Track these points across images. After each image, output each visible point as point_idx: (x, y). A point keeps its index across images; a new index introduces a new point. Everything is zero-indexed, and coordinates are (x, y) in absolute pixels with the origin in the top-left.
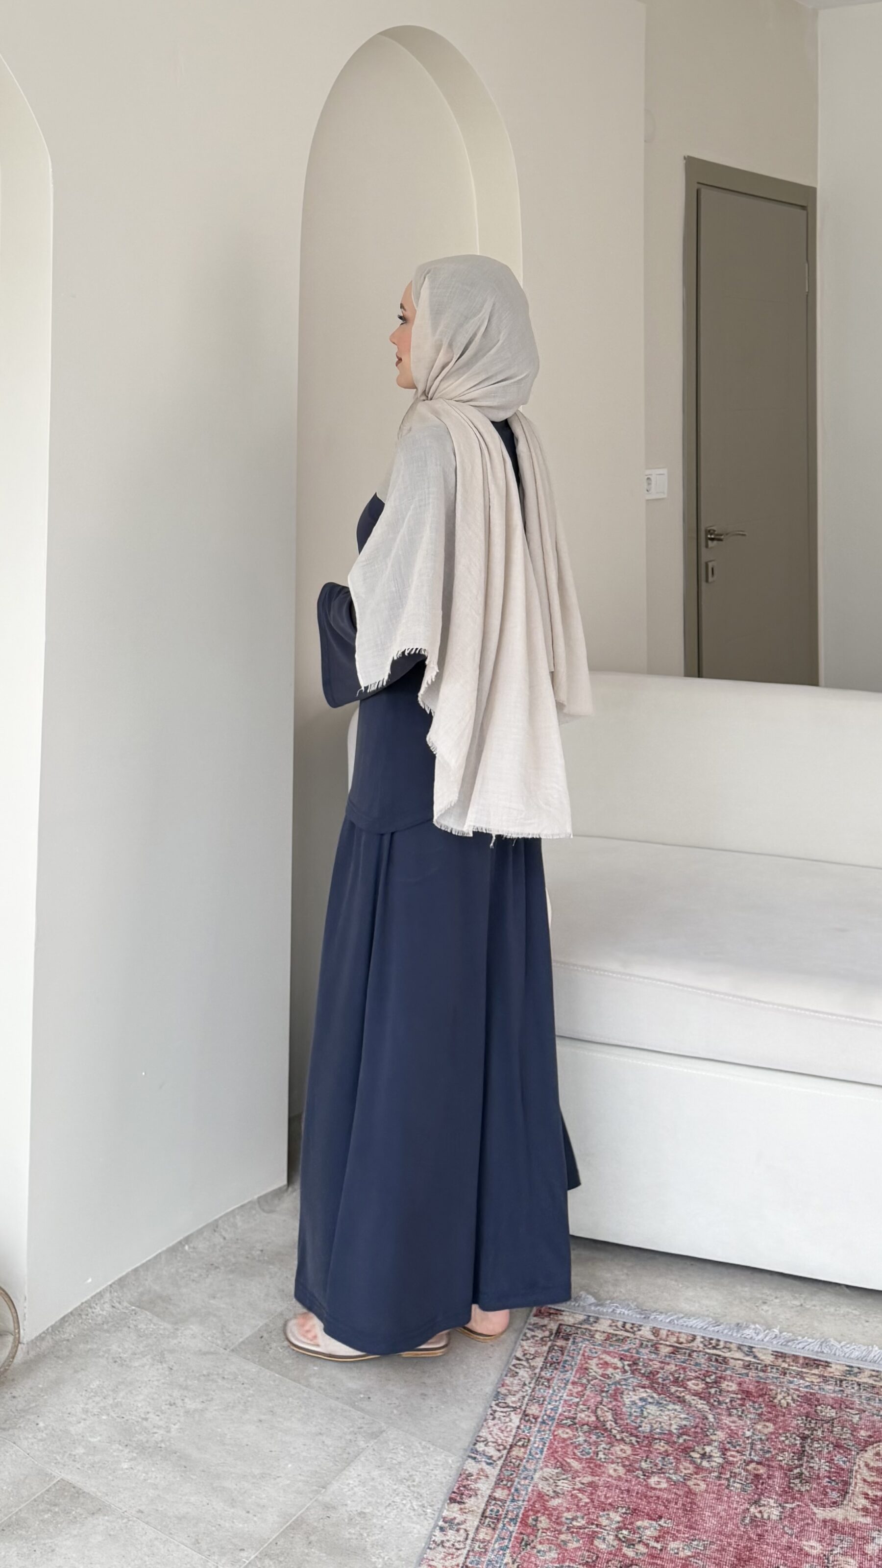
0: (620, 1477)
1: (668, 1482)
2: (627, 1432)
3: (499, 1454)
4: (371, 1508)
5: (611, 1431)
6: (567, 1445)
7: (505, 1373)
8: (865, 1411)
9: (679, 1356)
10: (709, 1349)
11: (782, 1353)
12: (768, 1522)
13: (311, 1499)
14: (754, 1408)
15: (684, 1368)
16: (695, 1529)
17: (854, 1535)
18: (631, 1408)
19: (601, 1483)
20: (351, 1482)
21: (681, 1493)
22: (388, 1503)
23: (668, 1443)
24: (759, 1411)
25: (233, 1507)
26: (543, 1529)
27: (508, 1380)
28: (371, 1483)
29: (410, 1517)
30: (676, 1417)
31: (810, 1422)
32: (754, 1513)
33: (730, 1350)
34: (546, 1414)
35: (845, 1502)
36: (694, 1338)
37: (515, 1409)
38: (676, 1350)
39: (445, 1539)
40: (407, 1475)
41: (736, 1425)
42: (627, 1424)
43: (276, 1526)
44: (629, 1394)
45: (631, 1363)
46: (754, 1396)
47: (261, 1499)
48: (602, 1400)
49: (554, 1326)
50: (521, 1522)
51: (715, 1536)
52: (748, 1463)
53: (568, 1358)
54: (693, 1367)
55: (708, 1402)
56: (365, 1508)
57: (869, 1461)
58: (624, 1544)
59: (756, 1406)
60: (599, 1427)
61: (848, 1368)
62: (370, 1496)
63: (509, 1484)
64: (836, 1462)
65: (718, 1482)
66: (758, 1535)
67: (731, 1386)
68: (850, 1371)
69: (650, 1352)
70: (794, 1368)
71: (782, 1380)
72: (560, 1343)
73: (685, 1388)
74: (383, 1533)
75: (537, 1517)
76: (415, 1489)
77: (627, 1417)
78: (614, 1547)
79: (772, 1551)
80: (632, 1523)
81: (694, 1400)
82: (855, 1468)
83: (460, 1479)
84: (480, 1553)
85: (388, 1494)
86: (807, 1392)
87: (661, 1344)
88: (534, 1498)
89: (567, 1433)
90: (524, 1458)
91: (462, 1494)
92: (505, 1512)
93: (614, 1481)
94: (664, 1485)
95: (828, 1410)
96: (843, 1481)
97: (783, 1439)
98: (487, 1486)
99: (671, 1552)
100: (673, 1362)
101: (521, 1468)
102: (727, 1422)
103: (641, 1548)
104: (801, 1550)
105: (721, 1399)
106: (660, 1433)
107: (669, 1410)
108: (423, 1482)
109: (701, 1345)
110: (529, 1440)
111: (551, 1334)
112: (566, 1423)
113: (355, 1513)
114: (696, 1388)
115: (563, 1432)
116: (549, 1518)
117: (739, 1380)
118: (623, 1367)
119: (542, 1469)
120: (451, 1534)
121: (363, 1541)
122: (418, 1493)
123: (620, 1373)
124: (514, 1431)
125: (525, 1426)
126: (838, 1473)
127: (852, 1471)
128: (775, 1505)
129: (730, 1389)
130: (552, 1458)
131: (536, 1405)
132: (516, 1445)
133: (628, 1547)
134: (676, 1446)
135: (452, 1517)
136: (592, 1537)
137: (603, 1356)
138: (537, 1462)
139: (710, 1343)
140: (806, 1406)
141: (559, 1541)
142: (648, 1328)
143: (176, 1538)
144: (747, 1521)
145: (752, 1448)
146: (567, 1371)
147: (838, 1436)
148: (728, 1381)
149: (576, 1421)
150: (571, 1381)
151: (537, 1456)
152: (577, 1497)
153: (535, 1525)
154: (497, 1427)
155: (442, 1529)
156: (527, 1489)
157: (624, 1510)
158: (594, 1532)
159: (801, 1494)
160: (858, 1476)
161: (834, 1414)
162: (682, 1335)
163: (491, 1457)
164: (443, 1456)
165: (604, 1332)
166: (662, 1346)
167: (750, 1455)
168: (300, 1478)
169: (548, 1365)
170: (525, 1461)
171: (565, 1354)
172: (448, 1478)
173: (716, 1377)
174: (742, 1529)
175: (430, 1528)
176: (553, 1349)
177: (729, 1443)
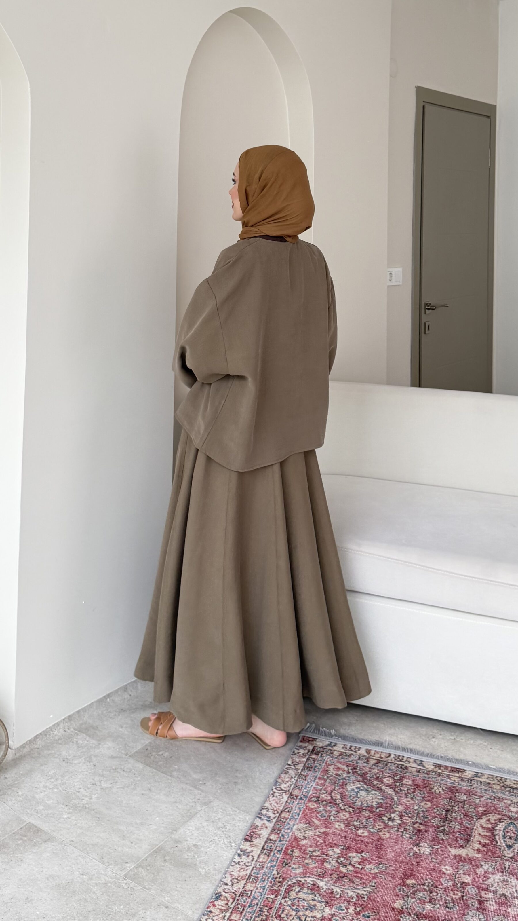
0: (341, 829)
1: (368, 832)
2: (348, 805)
3: (274, 816)
4: (201, 843)
5: (338, 805)
6: (313, 812)
7: (280, 772)
8: (482, 797)
9: (380, 765)
10: (398, 761)
11: (439, 764)
12: (423, 855)
13: (168, 837)
14: (420, 794)
15: (382, 772)
16: (381, 858)
17: (471, 863)
18: (351, 793)
19: (330, 832)
20: (191, 828)
21: (374, 838)
22: (210, 840)
23: (370, 812)
24: (423, 796)
25: (124, 840)
26: (296, 856)
27: (283, 776)
28: (202, 829)
29: (222, 848)
30: (376, 798)
31: (451, 802)
32: (415, 850)
33: (409, 762)
34: (303, 794)
35: (467, 846)
36: (390, 755)
37: (285, 791)
38: (378, 762)
39: (240, 860)
40: (222, 825)
41: (410, 803)
42: (348, 801)
43: (147, 850)
44: (350, 785)
45: (352, 768)
46: (420, 787)
47: (140, 836)
48: (335, 788)
49: (311, 747)
50: (284, 853)
51: (393, 862)
52: (414, 824)
53: (318, 765)
54: (388, 771)
55: (394, 790)
56: (197, 842)
57: (483, 824)
58: (341, 865)
59: (422, 793)
60: (333, 802)
61: (475, 774)
62: (201, 836)
63: (279, 832)
64: (464, 824)
65: (396, 833)
66: (417, 862)
67: (408, 782)
68: (477, 775)
69: (364, 762)
70: (445, 773)
71: (437, 779)
72: (314, 756)
73: (382, 782)
74: (206, 856)
75: (293, 850)
76: (227, 833)
77: (348, 797)
78: (335, 866)
79: (424, 871)
80: (346, 854)
81: (386, 789)
82: (475, 827)
83: (251, 828)
84: (260, 868)
85: (211, 835)
86: (451, 786)
87: (371, 758)
88: (292, 840)
89: (314, 805)
90: (288, 818)
91: (252, 837)
92: (275, 846)
93: (338, 832)
94: (366, 834)
95: (462, 796)
96: (467, 834)
97: (435, 811)
98: (266, 832)
99: (367, 870)
100: (376, 768)
101: (286, 823)
102: (405, 801)
103: (350, 868)
104: (441, 871)
105: (402, 788)
106: (367, 807)
107: (372, 794)
108: (231, 829)
109: (393, 759)
110: (292, 808)
111: (309, 751)
112: (313, 800)
113: (192, 845)
114: (388, 782)
115: (312, 805)
116: (300, 851)
117: (413, 778)
118: (348, 770)
119: (297, 824)
120: (244, 858)
121: (195, 860)
122: (228, 835)
123: (346, 774)
124: (284, 803)
125: (291, 801)
126: (465, 830)
127: (473, 829)
128: (428, 846)
129: (407, 783)
130: (304, 818)
131: (298, 790)
132: (284, 811)
133: (343, 867)
134: (374, 814)
135: (245, 849)
136: (323, 861)
137: (337, 764)
138: (295, 820)
139: (398, 758)
140: (450, 793)
141: (304, 863)
142: (364, 749)
143: (91, 856)
144: (411, 854)
145: (417, 815)
146: (316, 772)
147: (467, 810)
148: (407, 779)
149: (320, 799)
150: (318, 777)
151: (296, 817)
152: (316, 840)
153: (292, 854)
154: (275, 801)
155: (239, 855)
156: (288, 835)
157: (342, 847)
158: (324, 859)
159: (443, 841)
160: (476, 832)
161: (465, 798)
162: (382, 753)
163: (269, 817)
164: (244, 816)
165: (339, 751)
166: (371, 759)
167: (416, 819)
168: (163, 825)
169: (306, 768)
170: (288, 820)
171: (316, 762)
172: (245, 827)
173: (401, 777)
174: (408, 859)
175: (233, 854)
176: (309, 760)
177: (404, 812)
